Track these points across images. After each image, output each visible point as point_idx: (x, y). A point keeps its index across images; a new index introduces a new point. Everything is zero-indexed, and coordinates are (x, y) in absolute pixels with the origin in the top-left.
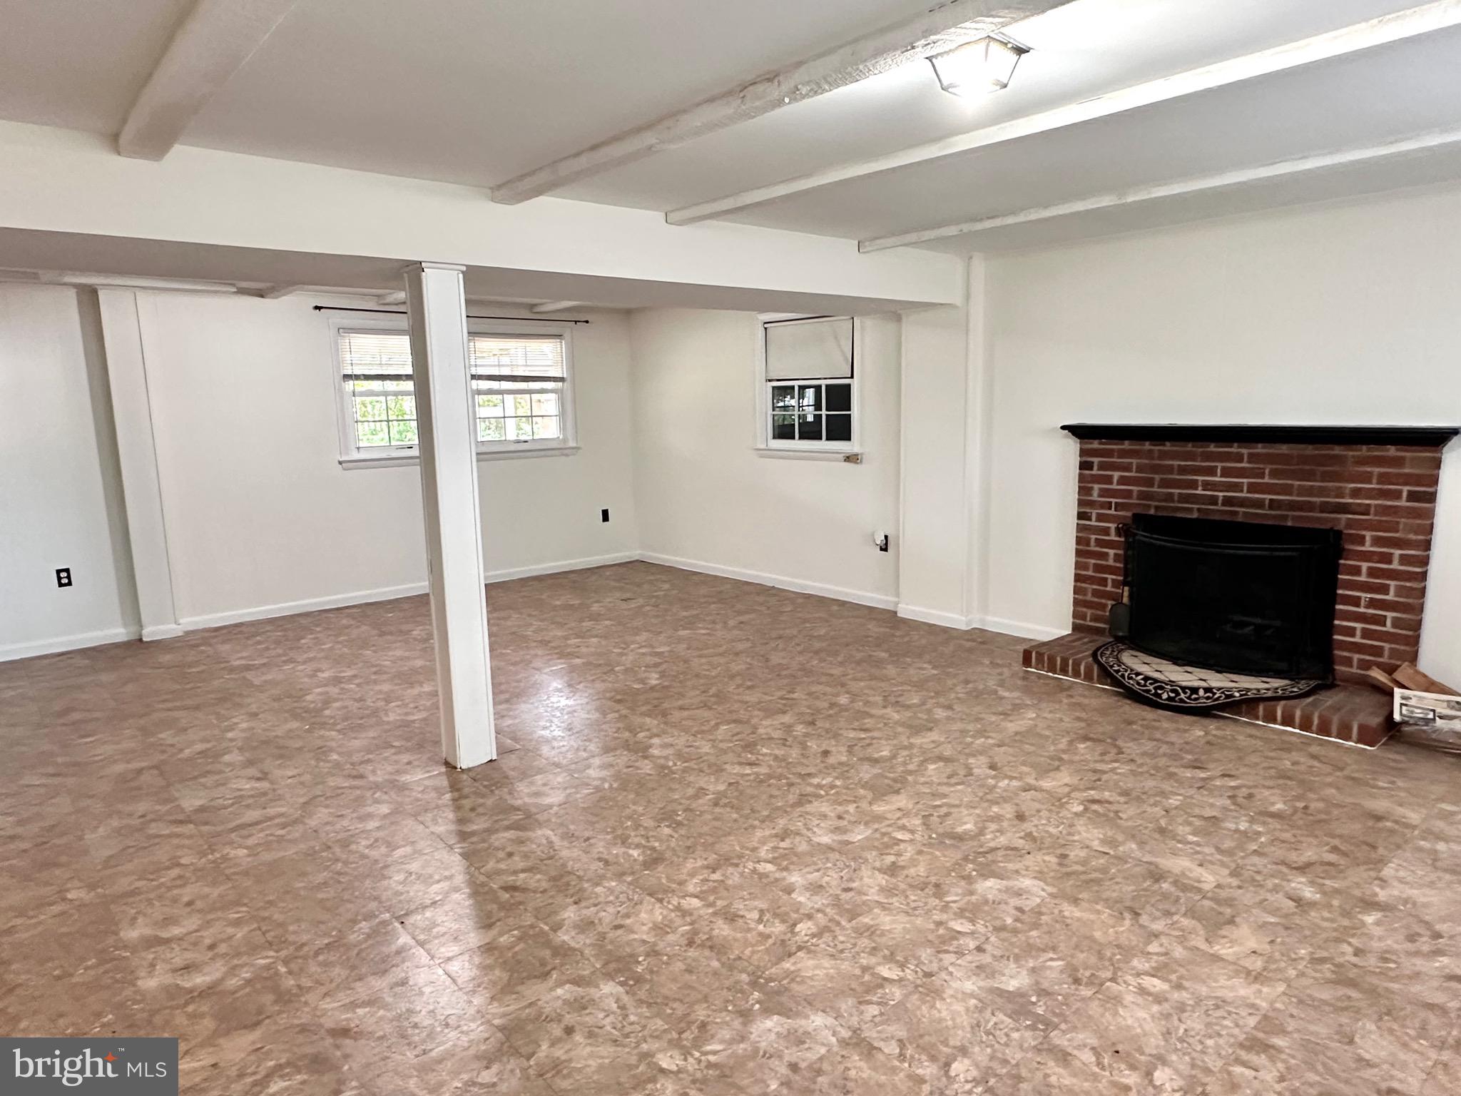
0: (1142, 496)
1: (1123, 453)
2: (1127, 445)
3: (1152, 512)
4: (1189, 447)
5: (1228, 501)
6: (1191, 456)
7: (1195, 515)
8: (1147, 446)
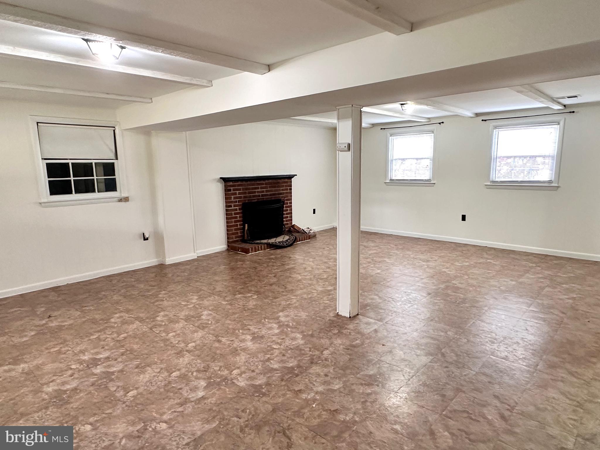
0: (245, 197)
1: (239, 185)
2: (239, 183)
3: (247, 201)
4: (253, 182)
5: (262, 195)
6: (253, 185)
7: (256, 201)
8: (244, 183)
